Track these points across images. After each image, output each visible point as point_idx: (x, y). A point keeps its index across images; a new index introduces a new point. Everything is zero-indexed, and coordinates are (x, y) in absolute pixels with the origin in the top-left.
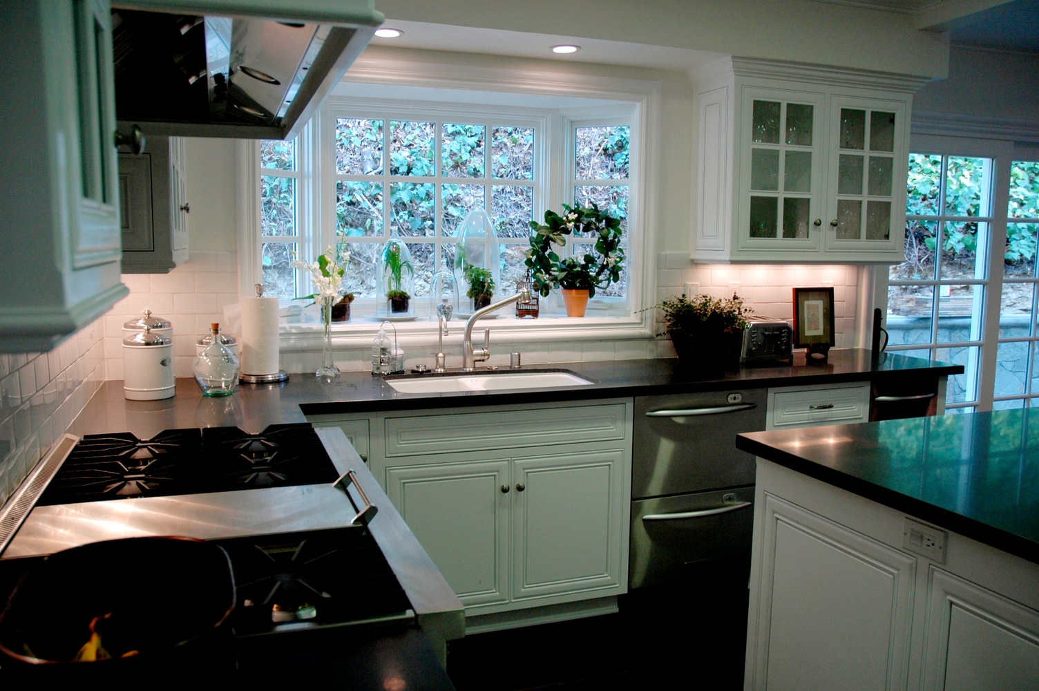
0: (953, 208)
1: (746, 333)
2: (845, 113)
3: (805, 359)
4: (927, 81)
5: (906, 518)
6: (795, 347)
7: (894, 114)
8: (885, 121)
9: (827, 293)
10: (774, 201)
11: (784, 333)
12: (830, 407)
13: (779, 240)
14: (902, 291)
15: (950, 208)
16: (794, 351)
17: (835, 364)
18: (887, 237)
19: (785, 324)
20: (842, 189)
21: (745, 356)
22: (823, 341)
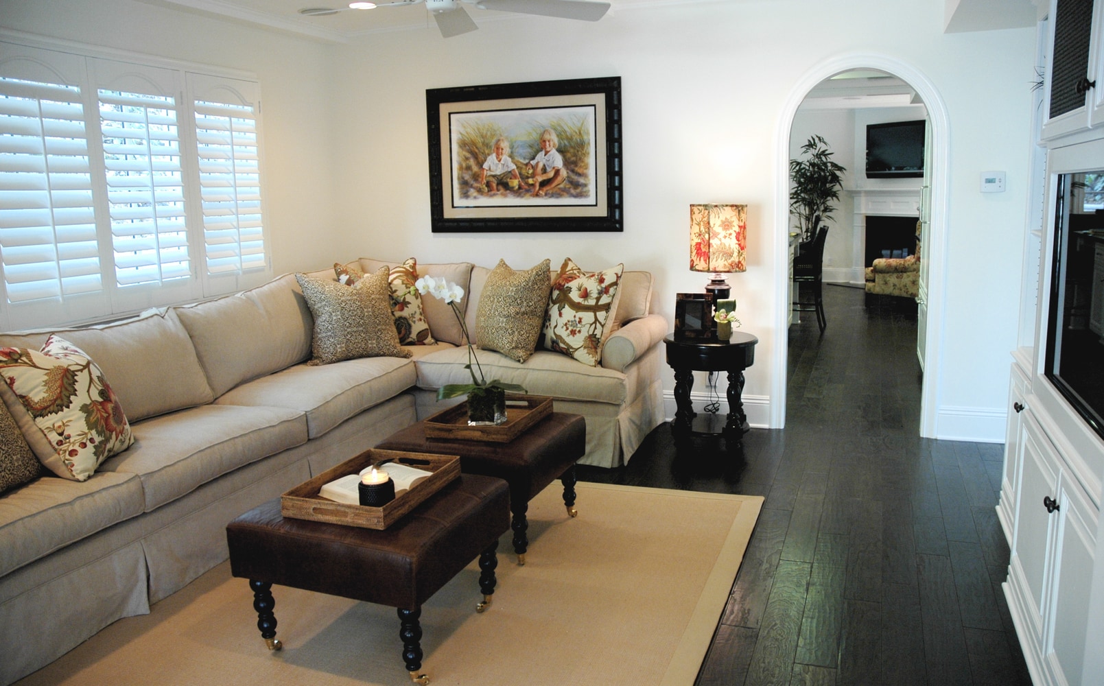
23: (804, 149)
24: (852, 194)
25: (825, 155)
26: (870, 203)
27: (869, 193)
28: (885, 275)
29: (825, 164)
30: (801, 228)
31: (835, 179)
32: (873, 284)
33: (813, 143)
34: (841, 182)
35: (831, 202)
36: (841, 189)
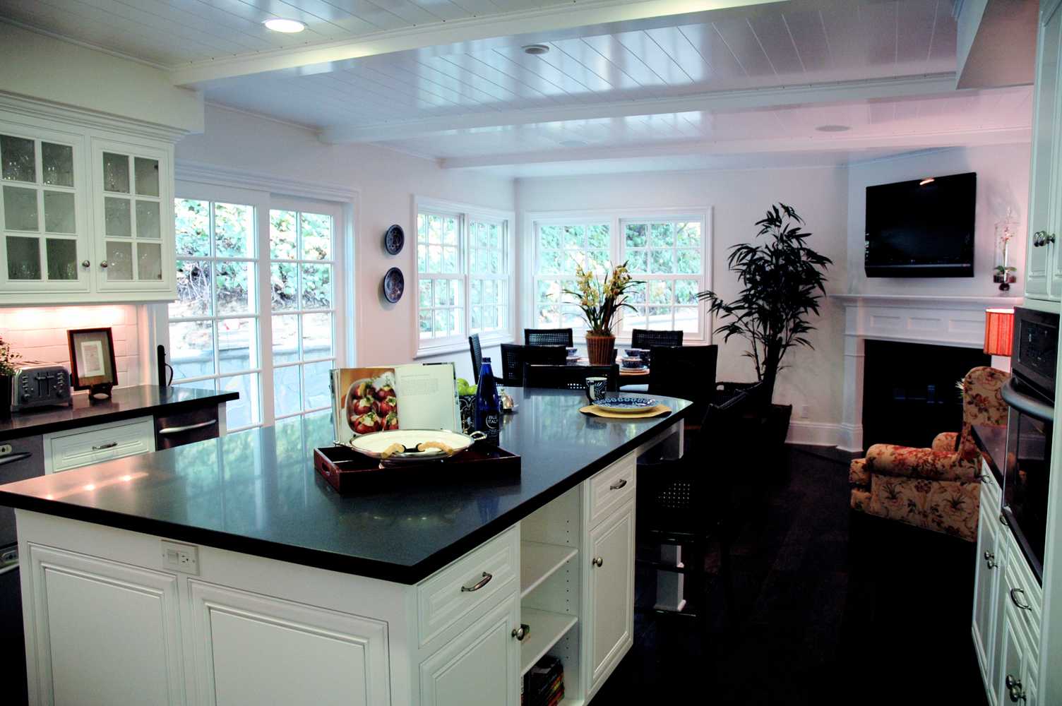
0: (237, 249)
1: (15, 381)
2: (108, 157)
3: (88, 401)
4: (186, 133)
5: (163, 540)
6: (76, 389)
7: (157, 161)
8: (148, 167)
9: (105, 334)
10: (34, 242)
11: (59, 376)
12: (115, 445)
13: (45, 281)
14: (198, 326)
15: (235, 248)
16: (73, 393)
17: (120, 402)
18: (160, 277)
19: (60, 367)
20: (109, 232)
21: (16, 404)
22: (105, 381)
23: (761, 227)
24: (843, 303)
25: (798, 238)
26: (872, 319)
27: (869, 302)
28: (893, 480)
29: (795, 252)
30: (756, 356)
31: (815, 278)
32: (867, 494)
33: (775, 217)
34: (824, 283)
35: (808, 316)
36: (823, 293)
